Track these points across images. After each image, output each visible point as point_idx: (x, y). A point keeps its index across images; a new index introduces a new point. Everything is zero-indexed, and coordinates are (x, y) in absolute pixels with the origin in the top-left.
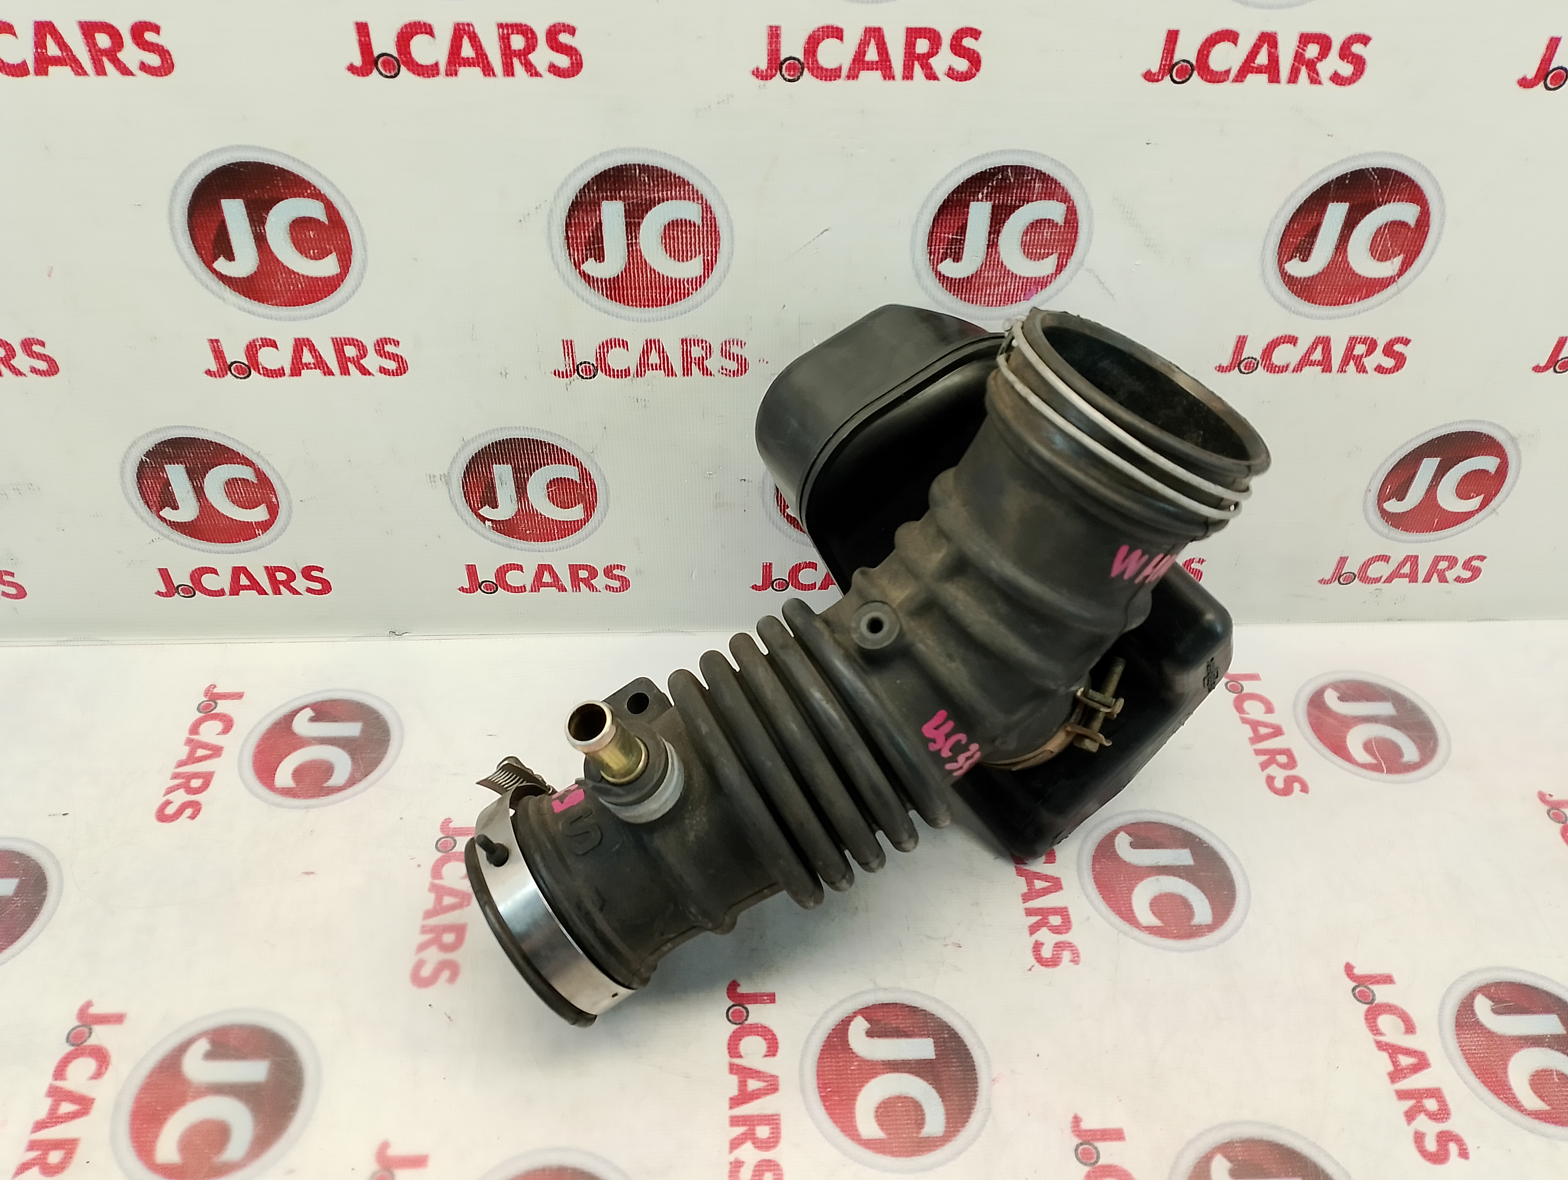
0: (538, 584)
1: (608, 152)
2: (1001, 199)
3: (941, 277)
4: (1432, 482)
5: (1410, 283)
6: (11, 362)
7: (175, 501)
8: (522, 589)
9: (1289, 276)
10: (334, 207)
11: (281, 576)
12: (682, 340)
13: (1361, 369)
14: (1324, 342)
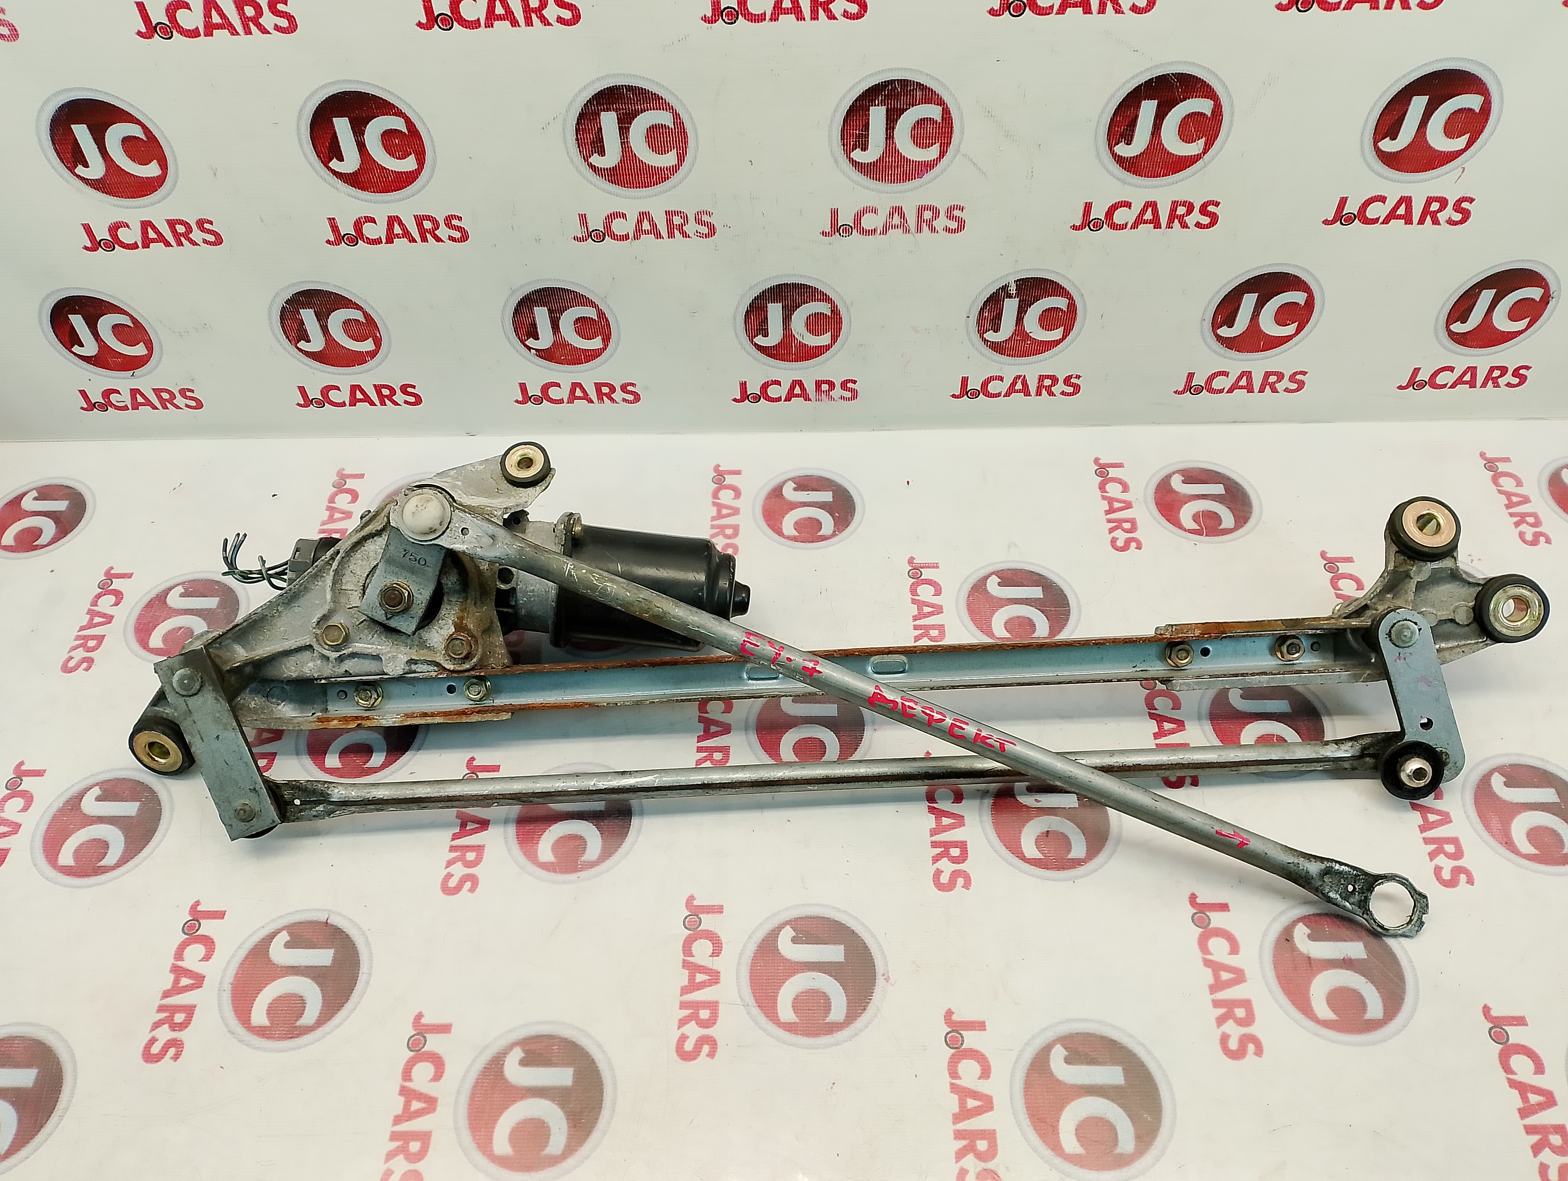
0: (572, 398)
1: (602, 77)
2: (893, 104)
3: (854, 163)
4: (1254, 312)
5: (1213, 159)
6: (190, 236)
7: (308, 336)
8: (561, 401)
9: (1119, 156)
10: (411, 122)
11: (386, 392)
12: (666, 212)
13: (1184, 226)
14: (1152, 205)
